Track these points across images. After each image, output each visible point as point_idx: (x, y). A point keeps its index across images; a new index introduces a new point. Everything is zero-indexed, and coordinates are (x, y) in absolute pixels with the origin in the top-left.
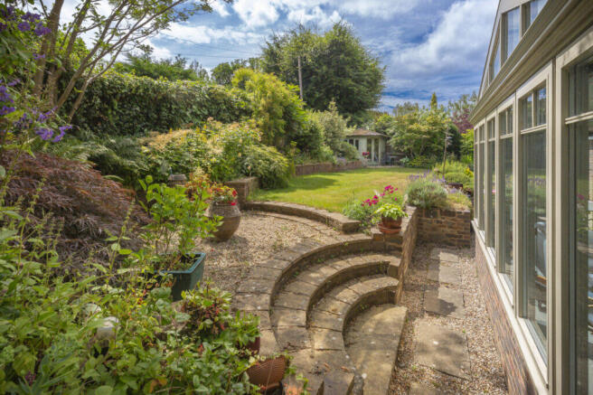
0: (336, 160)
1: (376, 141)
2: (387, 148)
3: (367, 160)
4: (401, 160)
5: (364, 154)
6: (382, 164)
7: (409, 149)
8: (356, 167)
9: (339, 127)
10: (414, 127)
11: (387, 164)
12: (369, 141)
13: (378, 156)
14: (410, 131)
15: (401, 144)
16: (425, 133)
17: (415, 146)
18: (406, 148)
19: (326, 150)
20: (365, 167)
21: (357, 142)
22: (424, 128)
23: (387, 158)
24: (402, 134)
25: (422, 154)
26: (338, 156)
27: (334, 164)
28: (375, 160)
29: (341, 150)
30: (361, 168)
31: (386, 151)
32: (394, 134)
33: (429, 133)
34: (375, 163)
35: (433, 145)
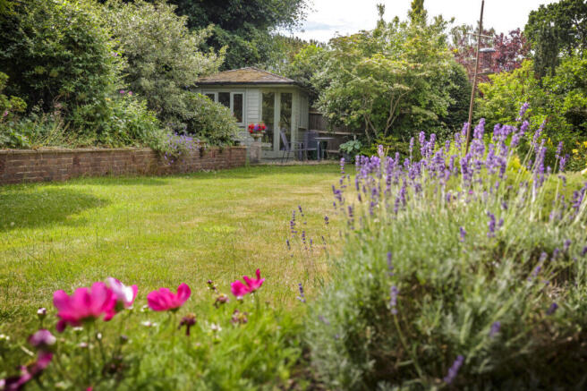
0: (166, 139)
1: (286, 99)
2: (313, 119)
3: (260, 144)
4: (343, 146)
5: (252, 130)
6: (299, 157)
7: (361, 120)
8: (229, 160)
9: (175, 49)
10: (375, 61)
11: (311, 156)
12: (268, 100)
13: (288, 137)
14: (364, 71)
15: (343, 107)
16: (399, 80)
17: (374, 112)
18: (355, 117)
19: (135, 109)
20: (255, 162)
21: (239, 99)
22: (398, 66)
23: (311, 144)
24: (346, 79)
25: (390, 132)
26: (178, 131)
27: (157, 153)
28: (282, 146)
29: (188, 114)
30: (243, 165)
31: (311, 127)
32: (327, 84)
33: (408, 79)
34: (281, 153)
35: (416, 109)
